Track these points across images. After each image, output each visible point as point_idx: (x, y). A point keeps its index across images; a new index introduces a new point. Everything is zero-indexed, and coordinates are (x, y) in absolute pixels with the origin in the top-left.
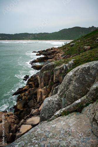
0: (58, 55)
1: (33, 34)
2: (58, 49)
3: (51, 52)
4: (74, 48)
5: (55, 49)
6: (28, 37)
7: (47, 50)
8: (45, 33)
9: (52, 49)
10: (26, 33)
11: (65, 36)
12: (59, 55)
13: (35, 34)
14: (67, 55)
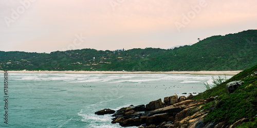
0: (185, 122)
1: (112, 52)
2: (189, 103)
3: (164, 112)
4: (238, 98)
5: (179, 100)
6: (92, 62)
7: (153, 105)
8: (149, 50)
9: (168, 101)
10: (87, 50)
11: (216, 60)
12: (189, 124)
13: (116, 52)
14: (217, 122)
